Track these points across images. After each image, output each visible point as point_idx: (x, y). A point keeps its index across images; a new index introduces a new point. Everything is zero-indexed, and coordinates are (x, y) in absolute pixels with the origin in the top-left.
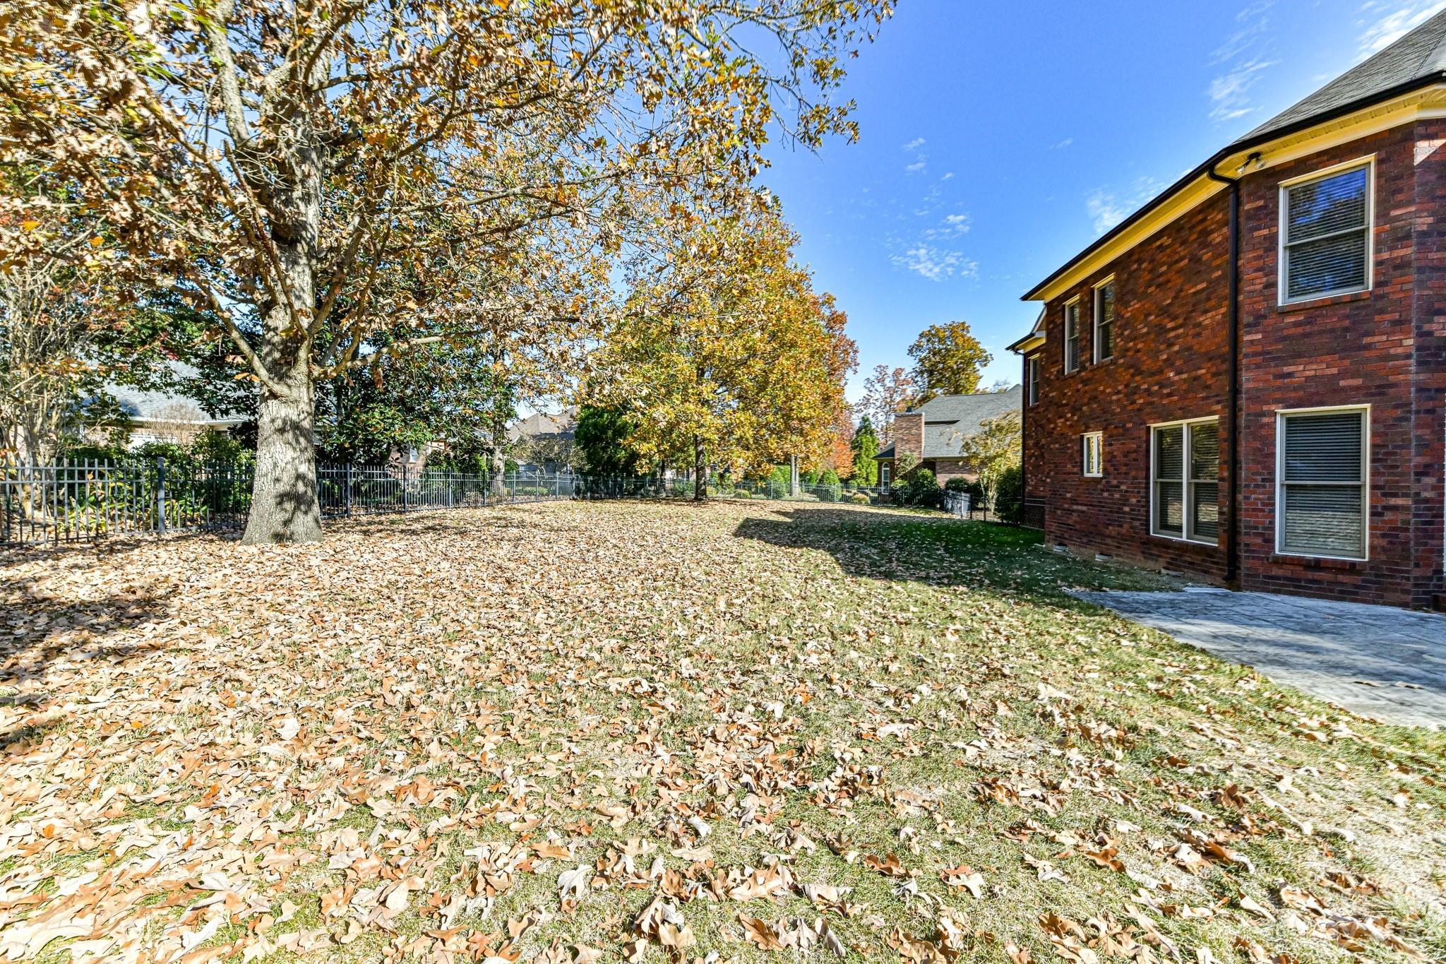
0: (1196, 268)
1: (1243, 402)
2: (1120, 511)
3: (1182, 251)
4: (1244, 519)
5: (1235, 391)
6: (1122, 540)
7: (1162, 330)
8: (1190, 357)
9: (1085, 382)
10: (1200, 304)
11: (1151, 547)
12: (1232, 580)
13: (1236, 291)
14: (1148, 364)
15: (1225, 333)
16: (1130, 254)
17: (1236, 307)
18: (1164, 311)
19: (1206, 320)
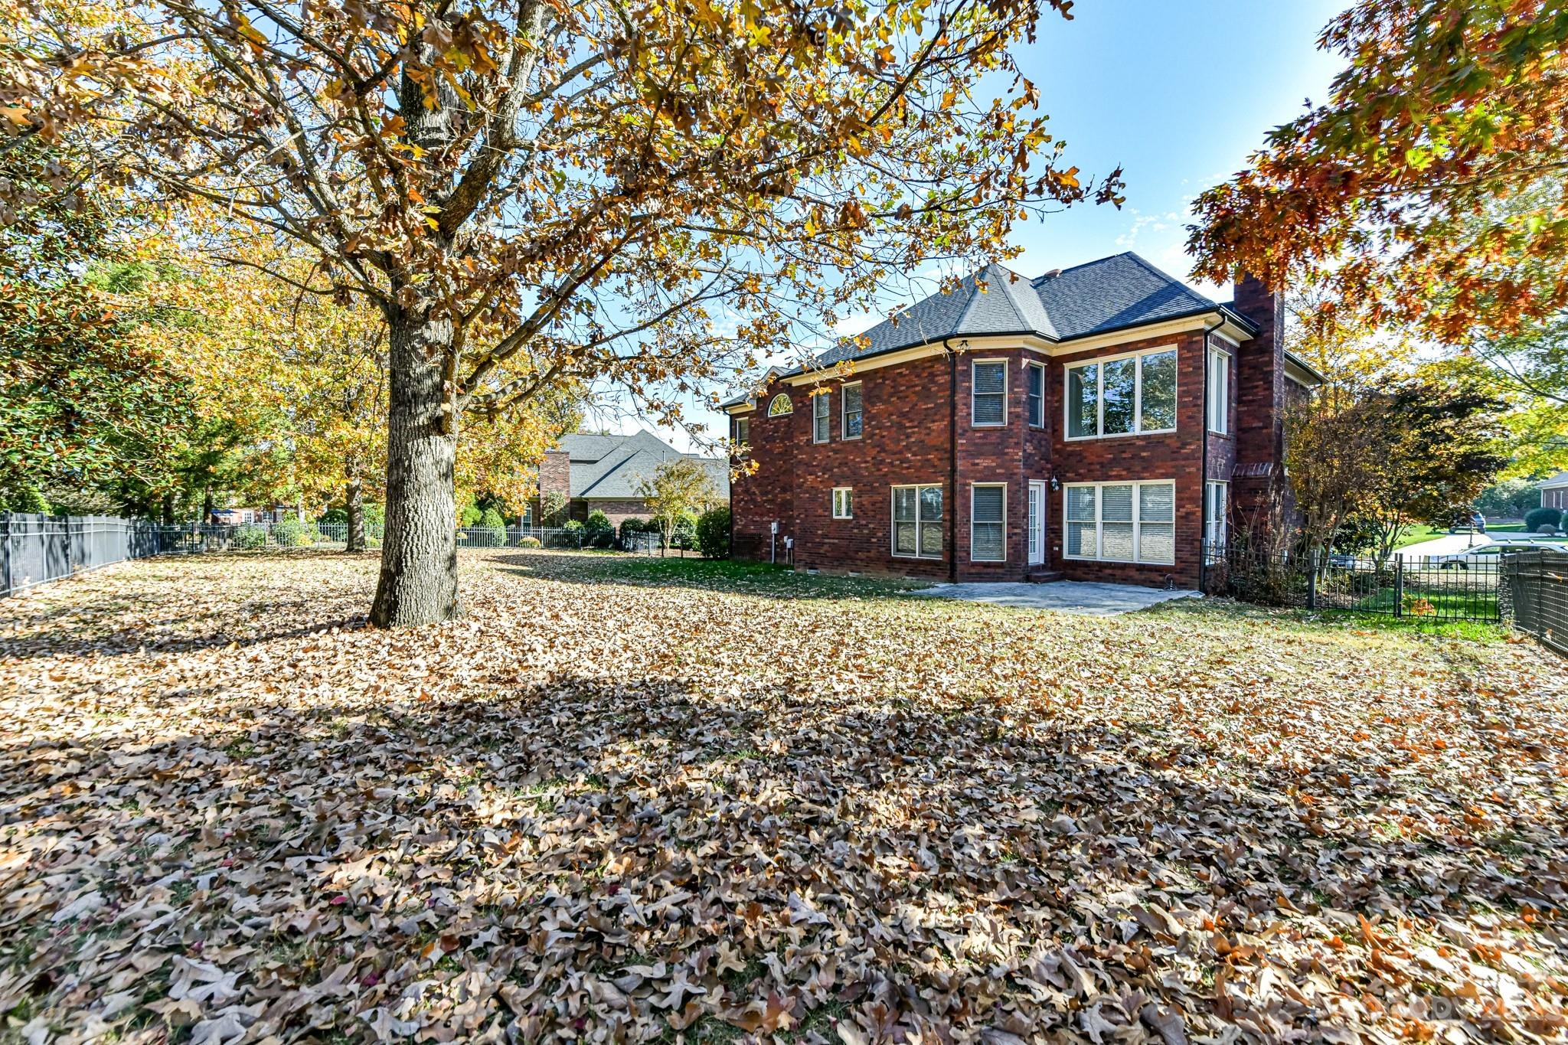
0: (925, 394)
1: (958, 477)
2: (869, 541)
3: (917, 381)
4: (959, 542)
5: (954, 470)
6: (869, 562)
7: (901, 427)
8: (923, 448)
9: (836, 451)
10: (929, 416)
11: (892, 564)
12: (952, 579)
13: (953, 414)
14: (892, 447)
15: (947, 435)
16: (876, 371)
17: (953, 423)
18: (903, 415)
19: (934, 426)
